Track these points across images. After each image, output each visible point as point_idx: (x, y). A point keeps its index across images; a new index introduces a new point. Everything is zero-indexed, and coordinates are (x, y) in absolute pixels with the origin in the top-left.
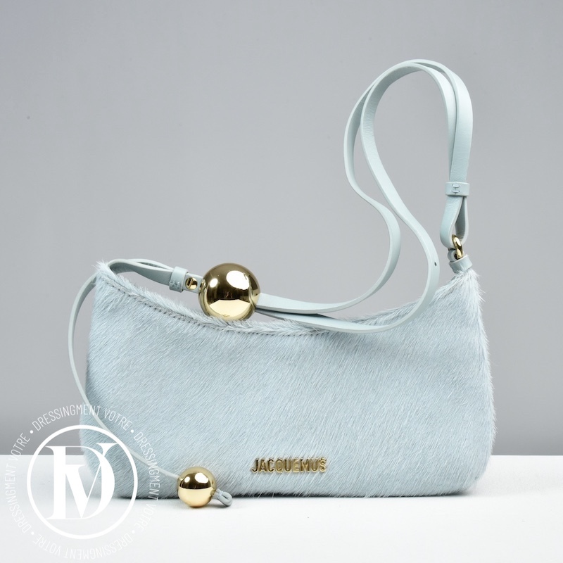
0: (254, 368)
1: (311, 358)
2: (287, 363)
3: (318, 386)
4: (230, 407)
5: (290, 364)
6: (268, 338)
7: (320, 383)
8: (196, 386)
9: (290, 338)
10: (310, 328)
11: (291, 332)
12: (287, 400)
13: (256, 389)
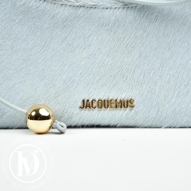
0: (81, 32)
1: (124, 25)
2: (106, 29)
3: (128, 46)
4: (63, 62)
5: (107, 30)
6: (92, 10)
7: (130, 44)
8: (39, 46)
9: (108, 10)
10: (123, 2)
11: (109, 5)
12: (106, 56)
13: (82, 48)
